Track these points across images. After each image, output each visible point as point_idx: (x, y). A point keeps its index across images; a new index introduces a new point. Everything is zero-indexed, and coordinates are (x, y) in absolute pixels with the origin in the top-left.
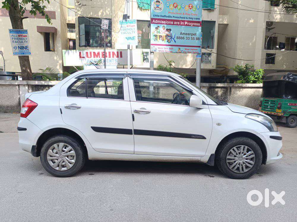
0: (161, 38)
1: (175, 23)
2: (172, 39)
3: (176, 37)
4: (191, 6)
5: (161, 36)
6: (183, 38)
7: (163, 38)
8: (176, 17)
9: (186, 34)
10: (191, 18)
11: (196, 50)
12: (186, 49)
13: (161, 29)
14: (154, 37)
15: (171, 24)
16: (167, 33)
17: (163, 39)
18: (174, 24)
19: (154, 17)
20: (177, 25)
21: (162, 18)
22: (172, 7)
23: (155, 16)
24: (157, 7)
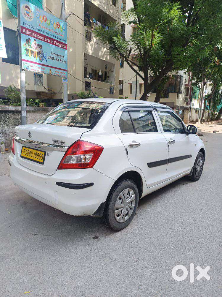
0: (33, 54)
1: (46, 40)
2: (44, 58)
3: (47, 57)
4: (58, 24)
5: (33, 52)
6: (53, 59)
7: (35, 54)
8: (46, 33)
9: (56, 55)
10: (59, 38)
11: (64, 73)
12: (56, 71)
13: (33, 43)
14: (26, 51)
15: (42, 40)
16: (39, 49)
17: (35, 56)
18: (44, 41)
19: (24, 26)
20: (47, 42)
21: (32, 29)
22: (41, 19)
23: (26, 24)
24: (27, 14)
